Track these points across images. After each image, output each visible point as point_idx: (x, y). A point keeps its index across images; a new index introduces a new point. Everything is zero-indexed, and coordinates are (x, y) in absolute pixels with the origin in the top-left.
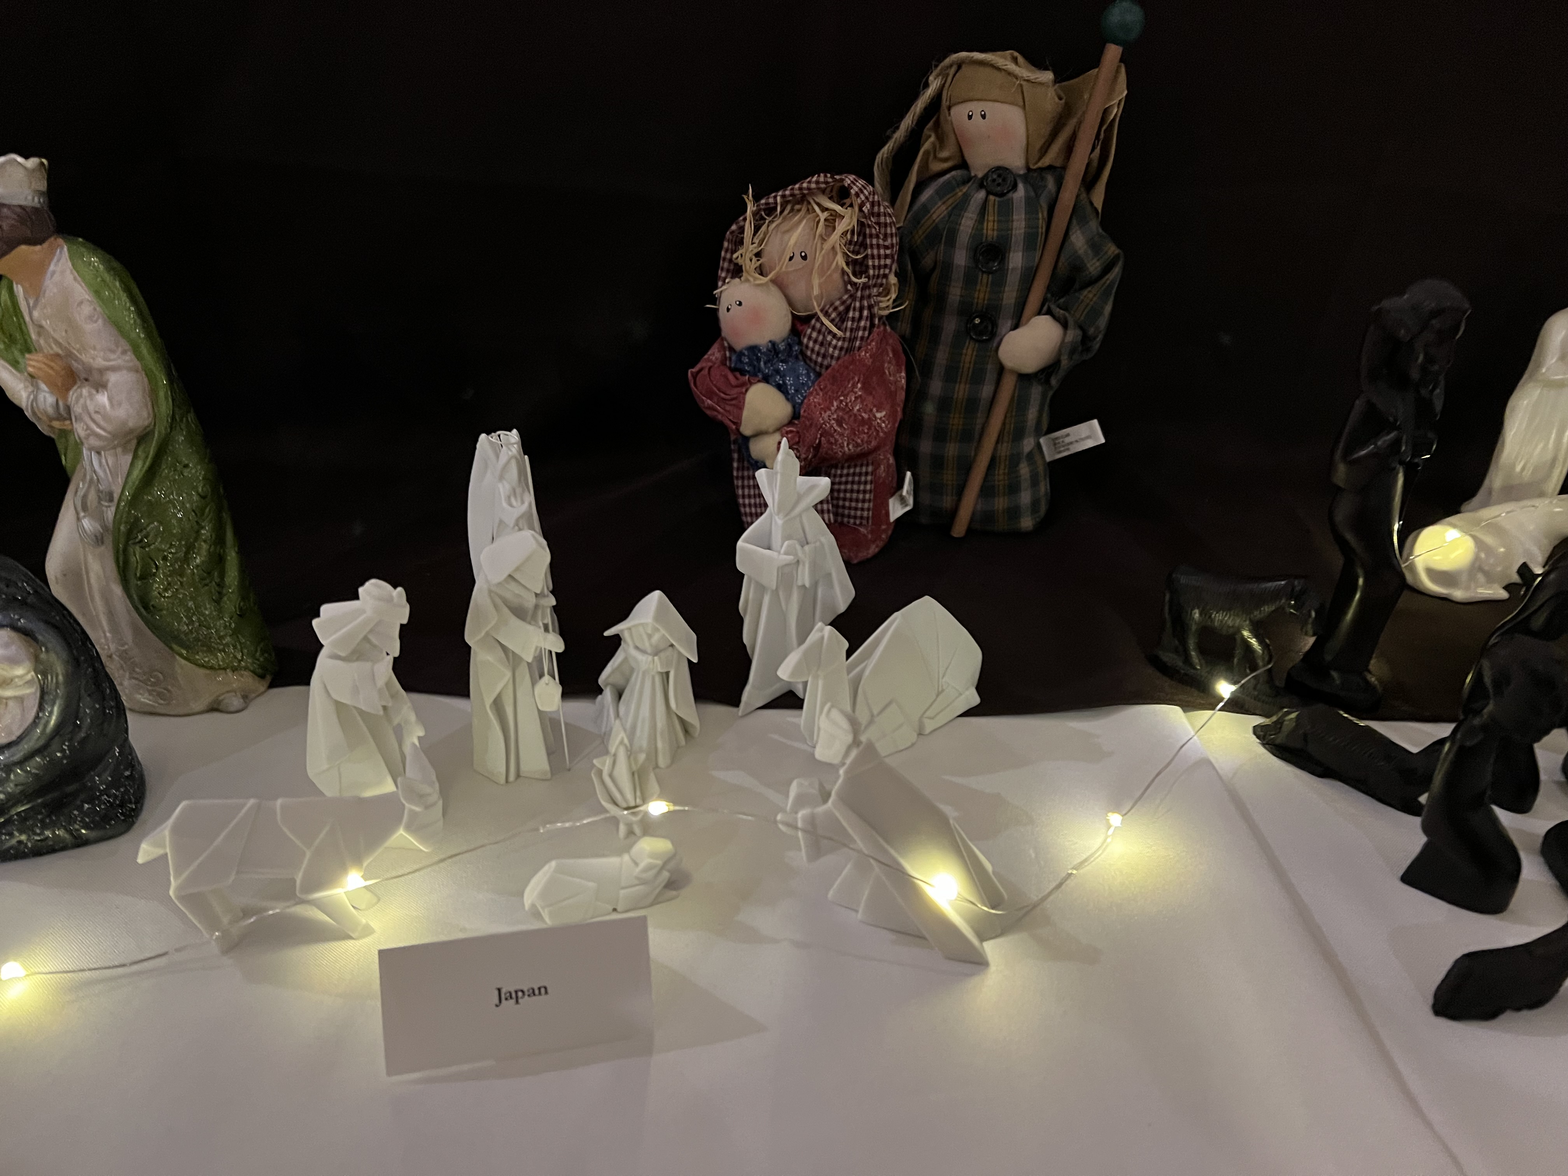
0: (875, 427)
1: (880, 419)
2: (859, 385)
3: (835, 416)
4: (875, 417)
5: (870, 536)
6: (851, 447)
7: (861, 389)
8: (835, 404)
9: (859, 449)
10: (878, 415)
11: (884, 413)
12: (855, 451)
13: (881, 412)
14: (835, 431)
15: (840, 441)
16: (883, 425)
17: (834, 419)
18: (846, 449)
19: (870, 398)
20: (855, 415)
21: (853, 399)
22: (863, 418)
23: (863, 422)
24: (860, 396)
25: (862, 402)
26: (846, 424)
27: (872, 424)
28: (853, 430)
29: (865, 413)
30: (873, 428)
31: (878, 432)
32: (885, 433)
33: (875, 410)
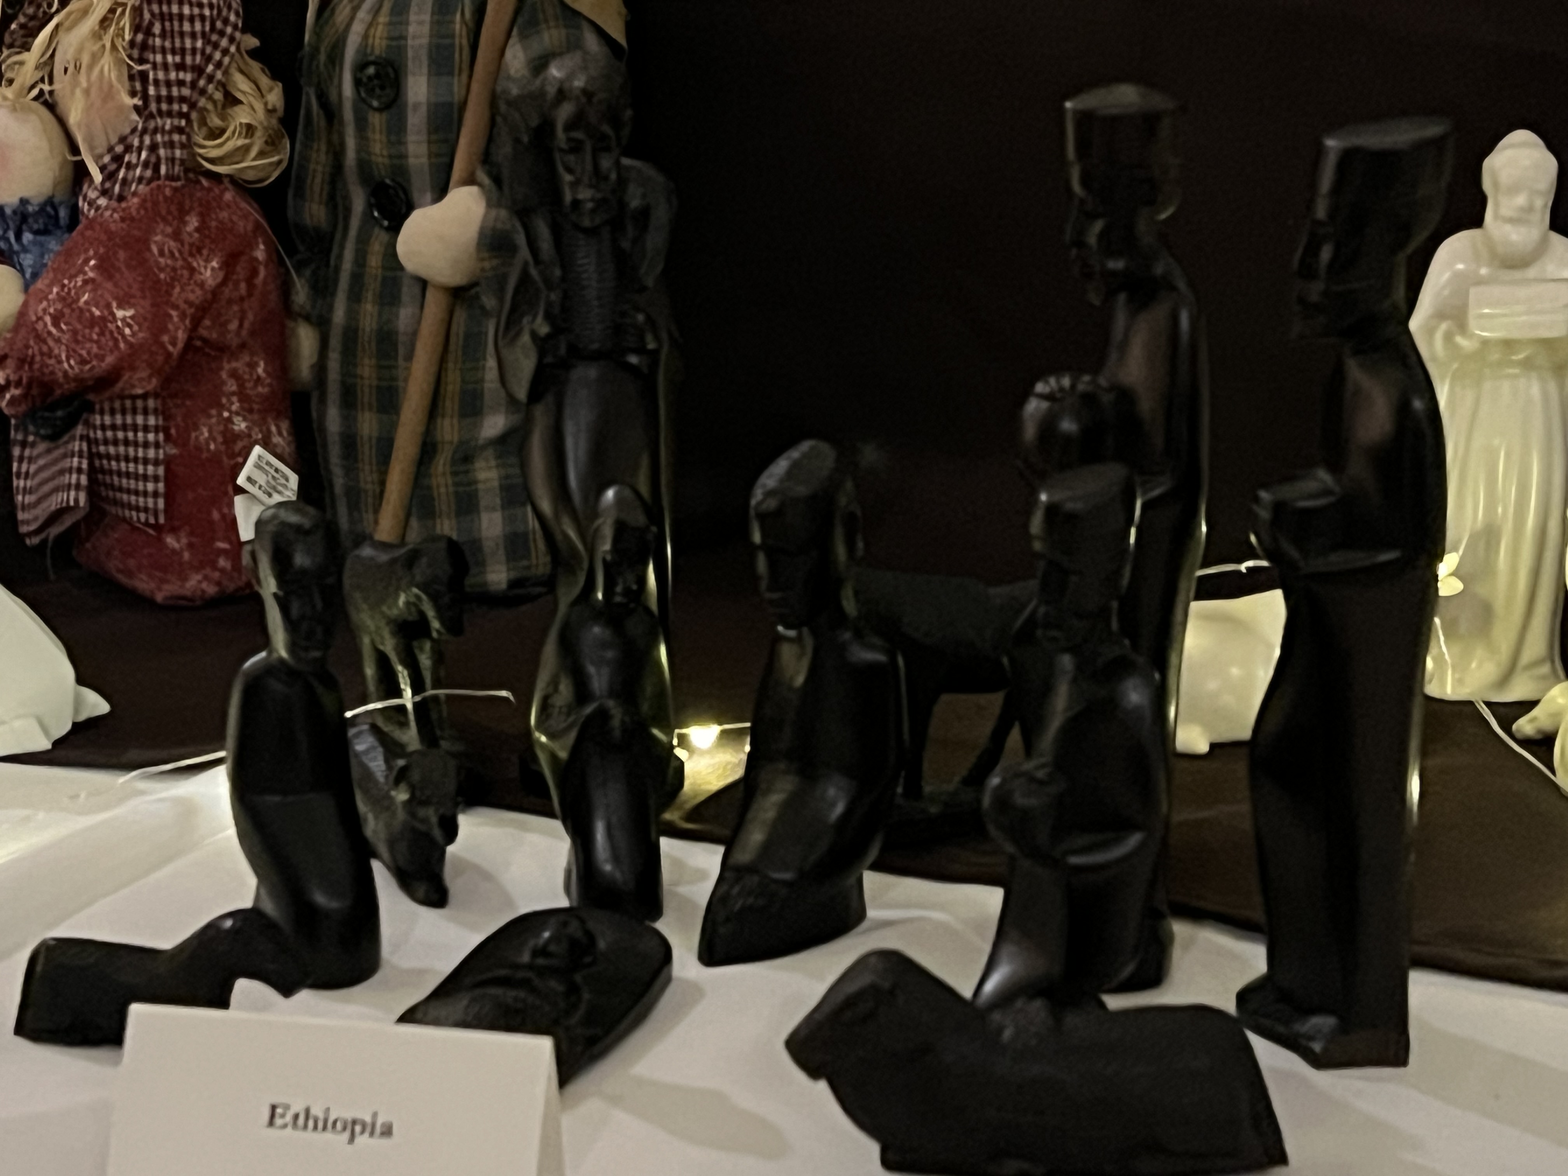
0: (111, 332)
1: (124, 320)
2: (92, 262)
3: (52, 310)
4: (113, 315)
5: (186, 555)
6: (72, 362)
7: (95, 267)
8: (55, 290)
9: (87, 367)
10: (120, 314)
11: (129, 313)
12: (82, 371)
13: (124, 309)
14: (50, 333)
15: (56, 351)
16: (127, 331)
17: (50, 314)
18: (66, 365)
19: (109, 285)
20: (81, 310)
21: (80, 283)
22: (92, 314)
23: (93, 322)
24: (93, 280)
25: (94, 290)
26: (66, 324)
27: (106, 327)
28: (75, 332)
29: (97, 308)
30: (107, 334)
31: (116, 341)
32: (130, 345)
33: (114, 305)
